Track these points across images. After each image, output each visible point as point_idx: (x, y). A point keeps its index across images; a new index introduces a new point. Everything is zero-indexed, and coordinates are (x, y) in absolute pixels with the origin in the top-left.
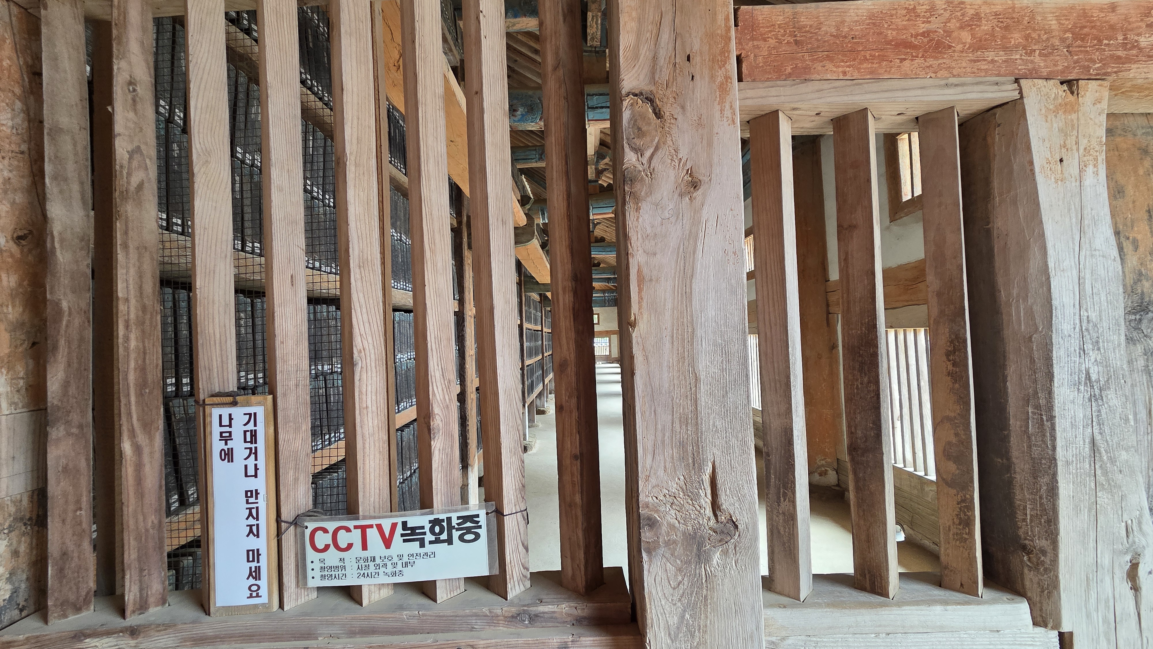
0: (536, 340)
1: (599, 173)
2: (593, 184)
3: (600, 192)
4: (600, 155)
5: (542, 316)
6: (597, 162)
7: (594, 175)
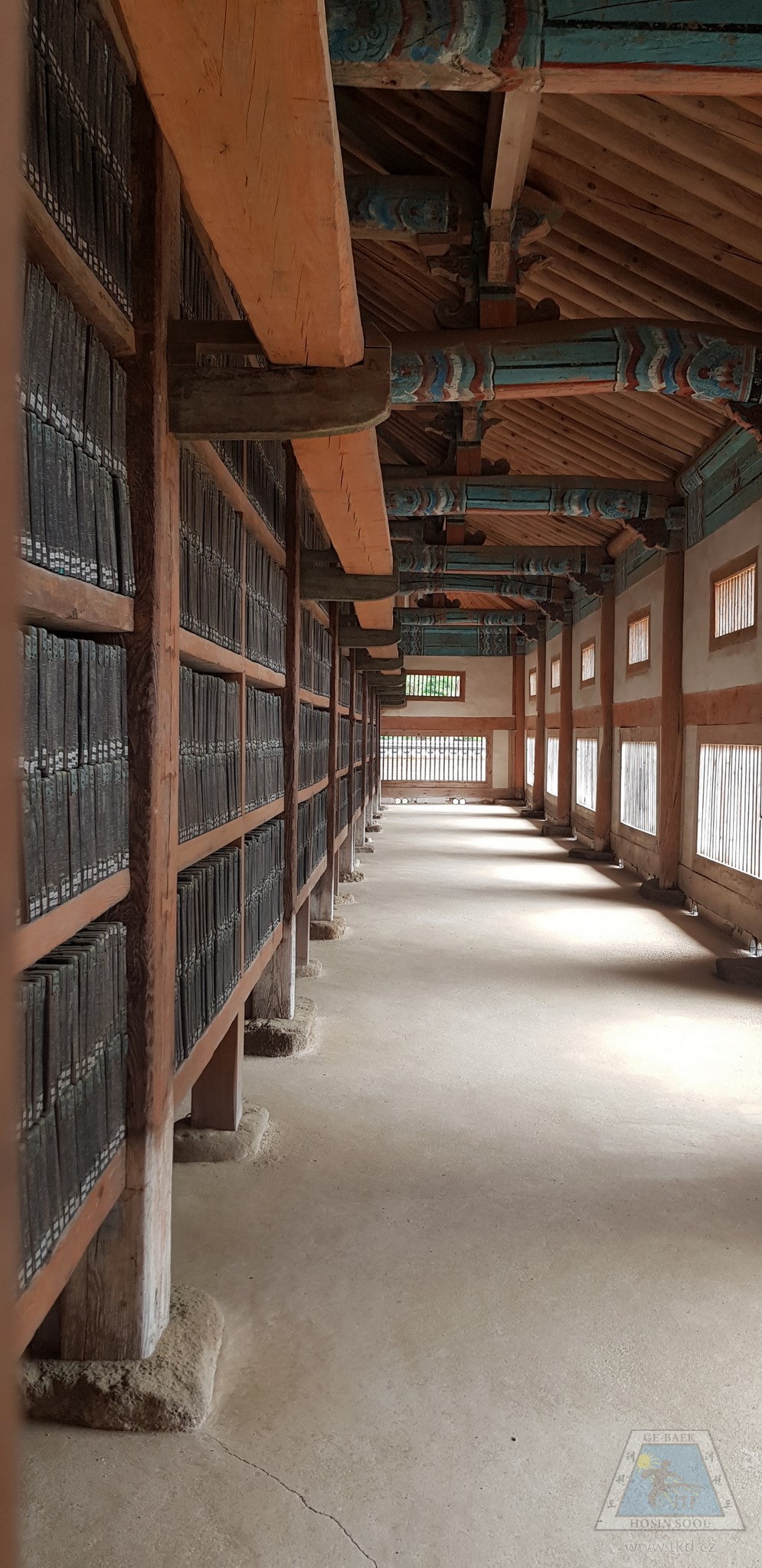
0: (318, 737)
1: (519, 266)
2: (501, 297)
3: (518, 323)
4: (525, 217)
5: (333, 669)
6: (517, 233)
7: (505, 272)
